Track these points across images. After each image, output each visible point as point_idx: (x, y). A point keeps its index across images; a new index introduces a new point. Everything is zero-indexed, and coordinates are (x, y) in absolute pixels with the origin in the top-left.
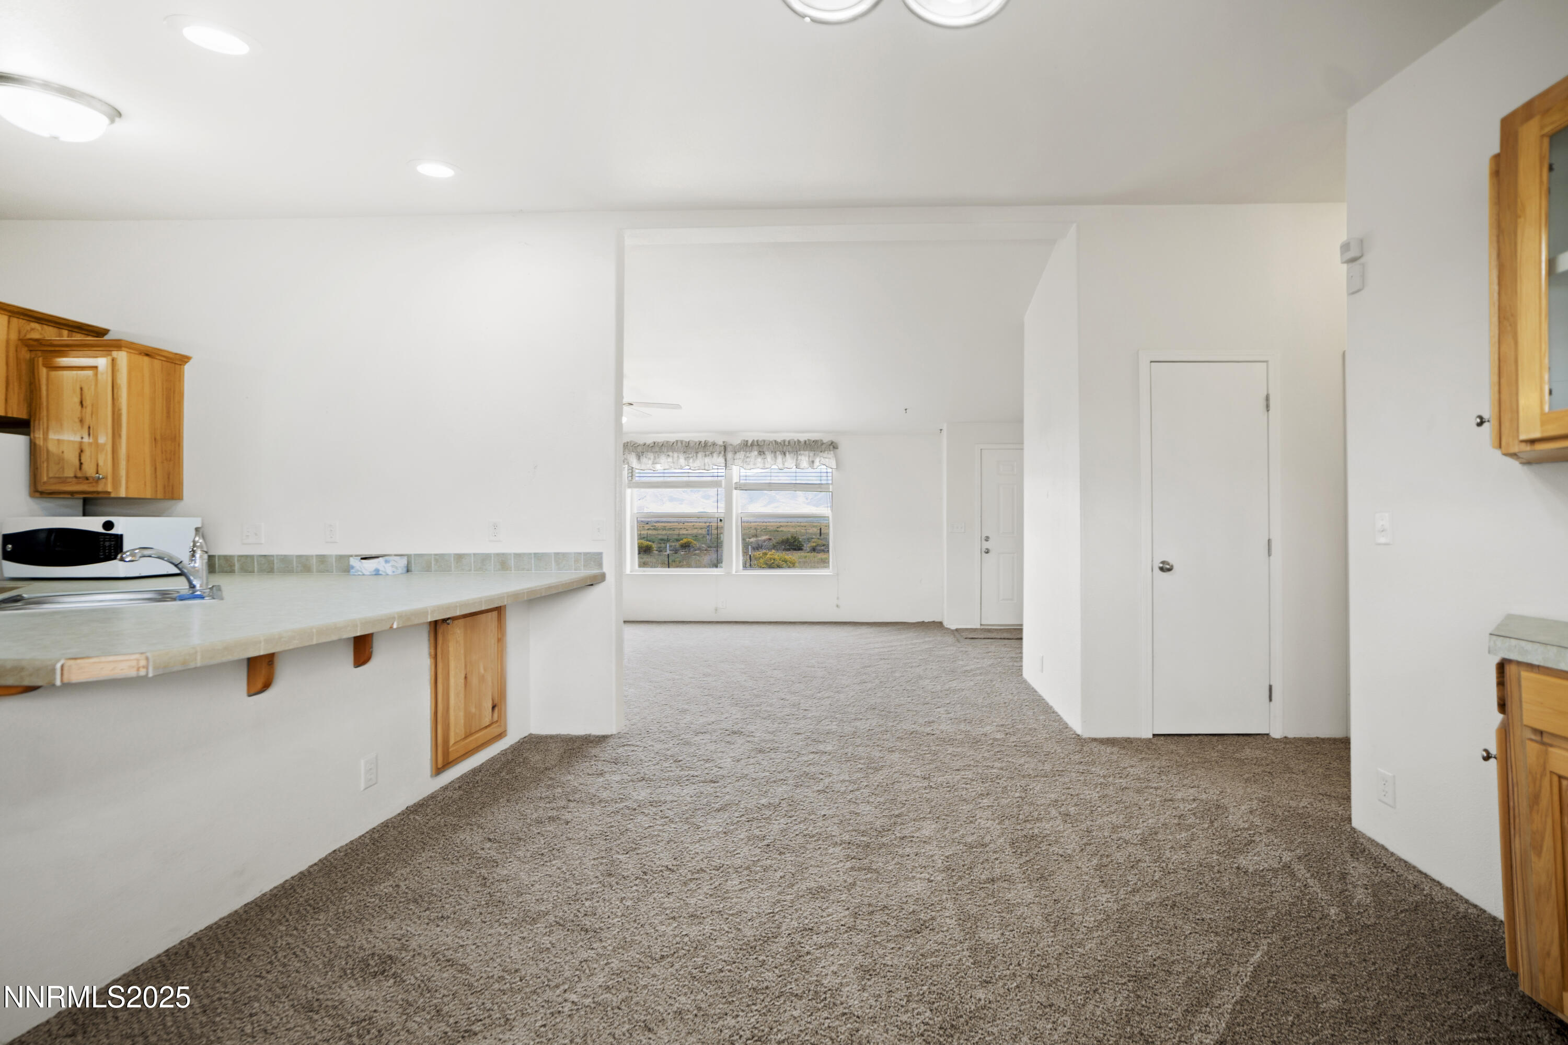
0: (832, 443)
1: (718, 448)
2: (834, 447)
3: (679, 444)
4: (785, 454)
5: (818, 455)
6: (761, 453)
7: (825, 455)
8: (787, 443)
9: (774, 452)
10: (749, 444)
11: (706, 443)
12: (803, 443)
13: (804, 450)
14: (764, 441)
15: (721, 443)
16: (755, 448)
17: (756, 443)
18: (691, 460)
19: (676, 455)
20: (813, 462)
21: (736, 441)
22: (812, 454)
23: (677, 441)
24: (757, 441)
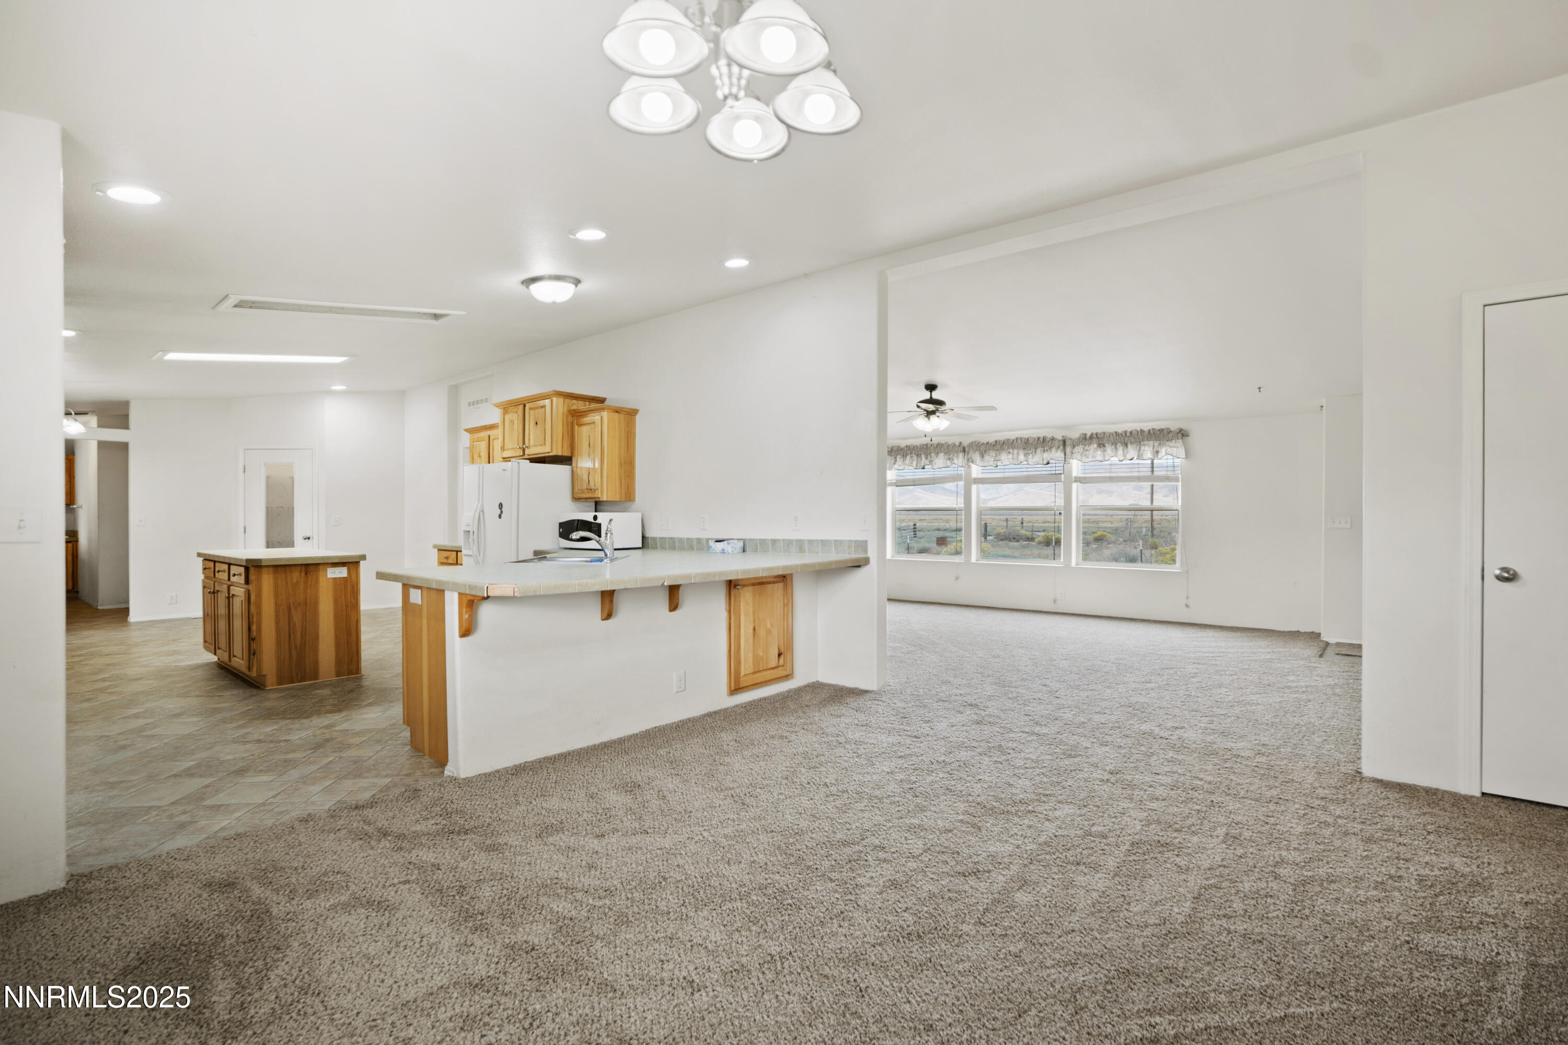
0: (1181, 430)
1: (1056, 443)
2: (1183, 435)
3: (1019, 441)
4: (1126, 445)
5: (1164, 445)
6: (1101, 445)
7: (1172, 443)
8: (1128, 434)
9: (1114, 444)
10: (1088, 437)
11: (1044, 439)
12: (1146, 433)
13: (1148, 440)
14: (1104, 433)
15: (1061, 438)
16: (1094, 440)
17: (1095, 436)
18: (1031, 456)
19: (1016, 451)
20: (1157, 452)
21: (1075, 435)
22: (1156, 444)
23: (1017, 438)
24: (1096, 434)
